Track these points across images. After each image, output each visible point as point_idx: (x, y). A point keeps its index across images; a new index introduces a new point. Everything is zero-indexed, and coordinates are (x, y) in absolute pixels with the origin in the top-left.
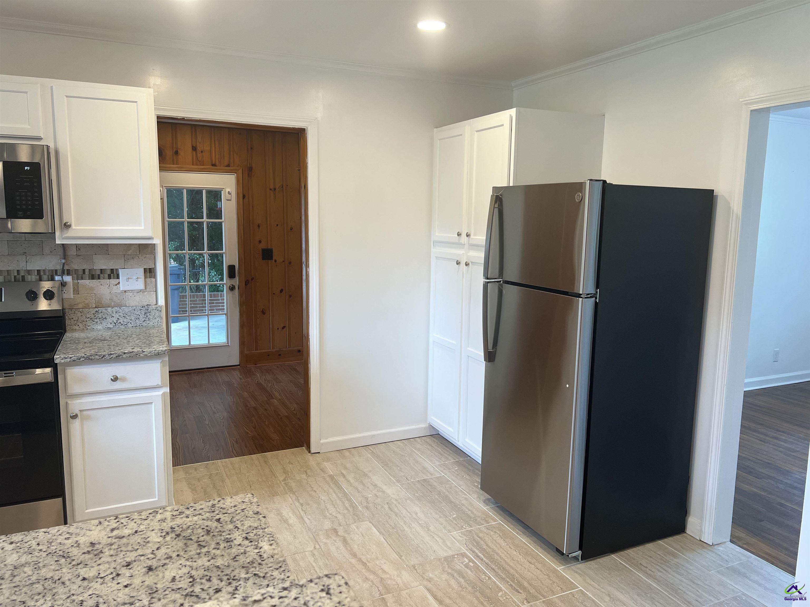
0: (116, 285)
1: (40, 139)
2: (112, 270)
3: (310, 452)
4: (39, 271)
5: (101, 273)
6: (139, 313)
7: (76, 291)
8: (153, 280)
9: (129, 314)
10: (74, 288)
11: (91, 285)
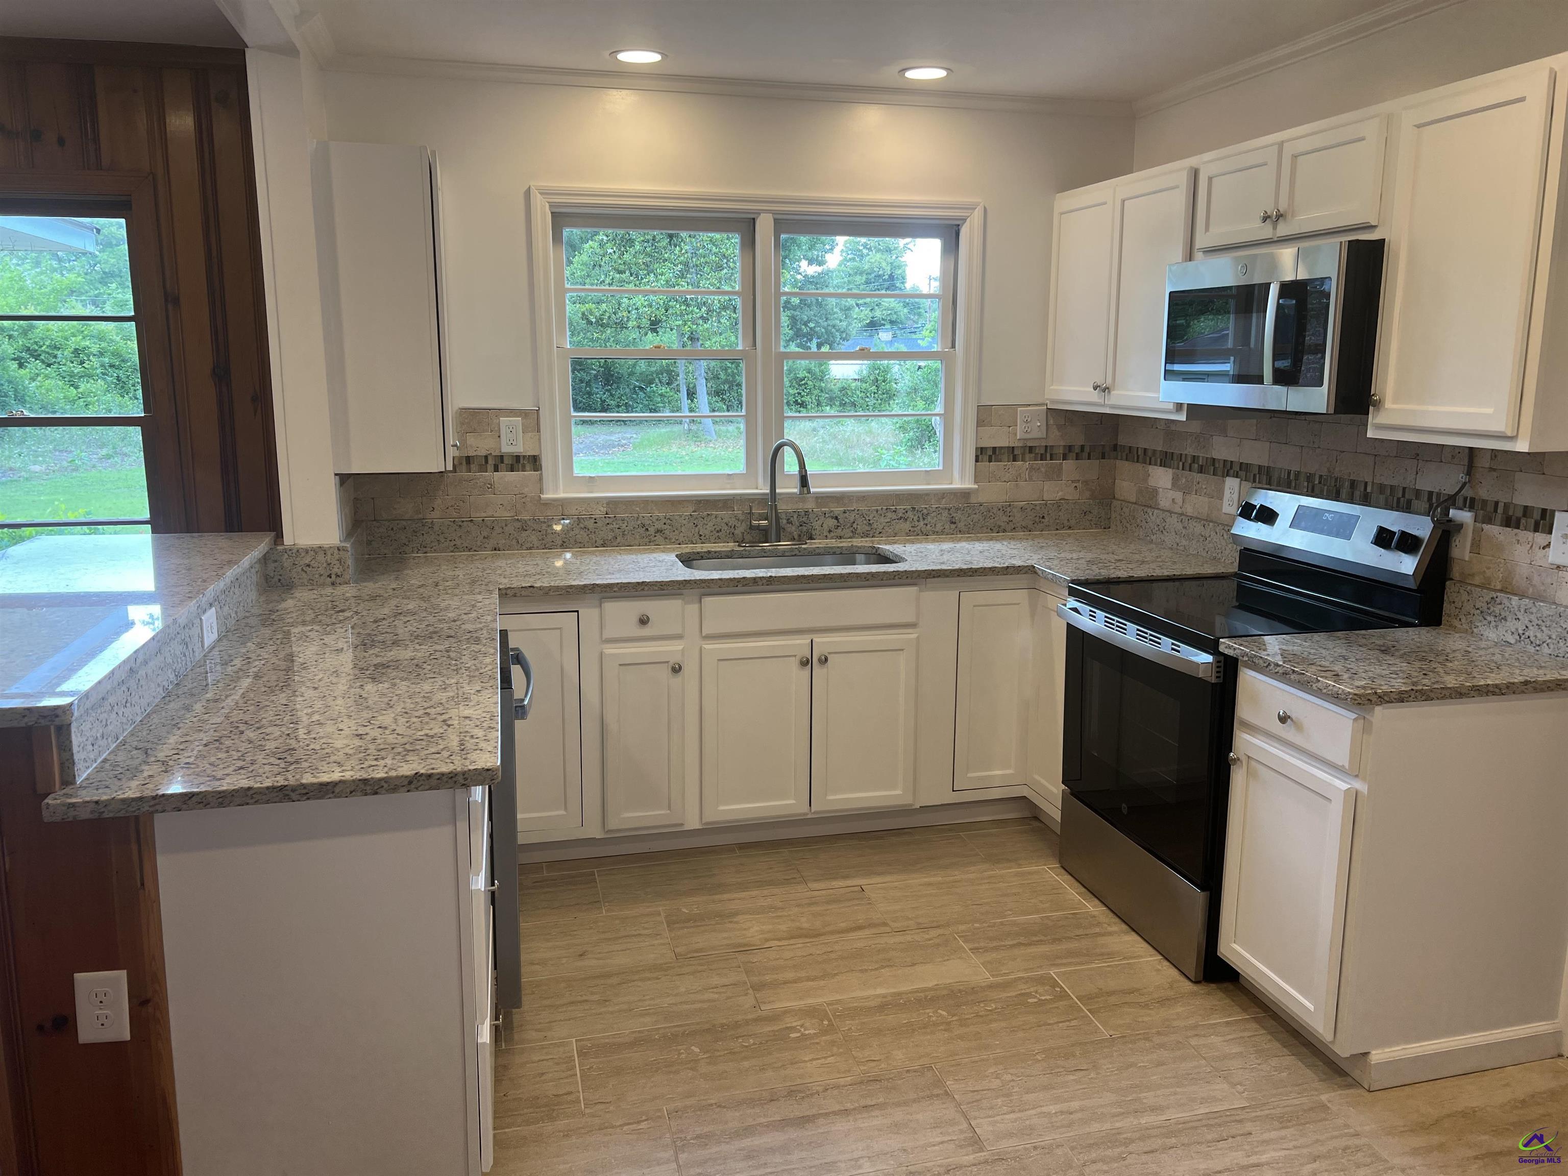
0: (1544, 548)
1: (1371, 226)
2: (1544, 511)
4: (1430, 494)
5: (1525, 515)
7: (1476, 547)
9: (1548, 623)
10: (1474, 539)
11: (1501, 538)
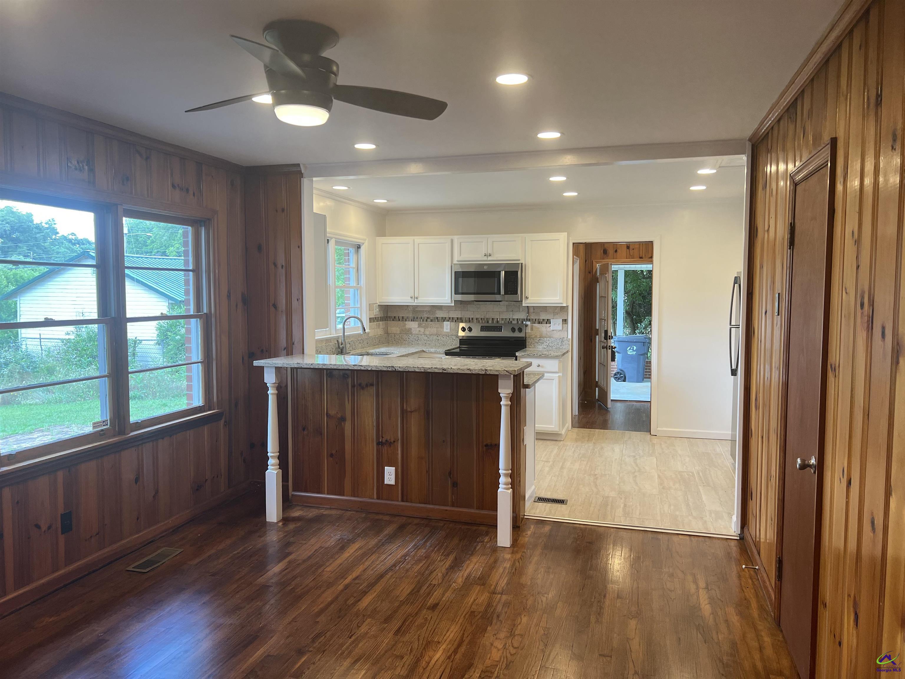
0: (549, 327)
1: (519, 260)
2: (548, 320)
3: (650, 434)
4: (517, 319)
5: (543, 321)
6: (558, 341)
7: (532, 329)
8: (566, 325)
9: (554, 342)
11: (538, 326)
